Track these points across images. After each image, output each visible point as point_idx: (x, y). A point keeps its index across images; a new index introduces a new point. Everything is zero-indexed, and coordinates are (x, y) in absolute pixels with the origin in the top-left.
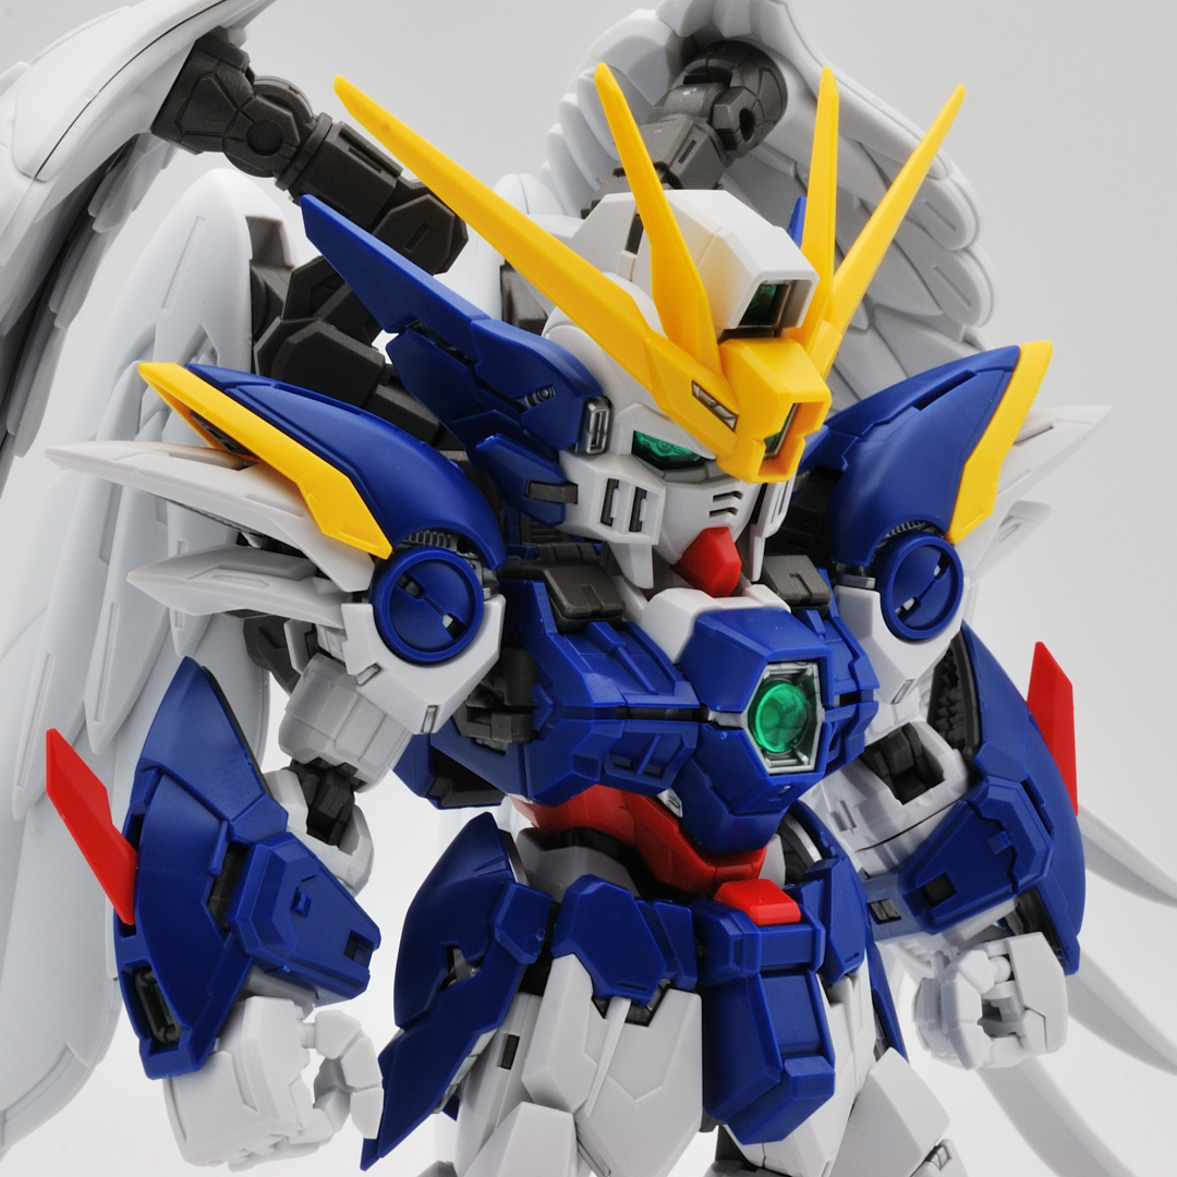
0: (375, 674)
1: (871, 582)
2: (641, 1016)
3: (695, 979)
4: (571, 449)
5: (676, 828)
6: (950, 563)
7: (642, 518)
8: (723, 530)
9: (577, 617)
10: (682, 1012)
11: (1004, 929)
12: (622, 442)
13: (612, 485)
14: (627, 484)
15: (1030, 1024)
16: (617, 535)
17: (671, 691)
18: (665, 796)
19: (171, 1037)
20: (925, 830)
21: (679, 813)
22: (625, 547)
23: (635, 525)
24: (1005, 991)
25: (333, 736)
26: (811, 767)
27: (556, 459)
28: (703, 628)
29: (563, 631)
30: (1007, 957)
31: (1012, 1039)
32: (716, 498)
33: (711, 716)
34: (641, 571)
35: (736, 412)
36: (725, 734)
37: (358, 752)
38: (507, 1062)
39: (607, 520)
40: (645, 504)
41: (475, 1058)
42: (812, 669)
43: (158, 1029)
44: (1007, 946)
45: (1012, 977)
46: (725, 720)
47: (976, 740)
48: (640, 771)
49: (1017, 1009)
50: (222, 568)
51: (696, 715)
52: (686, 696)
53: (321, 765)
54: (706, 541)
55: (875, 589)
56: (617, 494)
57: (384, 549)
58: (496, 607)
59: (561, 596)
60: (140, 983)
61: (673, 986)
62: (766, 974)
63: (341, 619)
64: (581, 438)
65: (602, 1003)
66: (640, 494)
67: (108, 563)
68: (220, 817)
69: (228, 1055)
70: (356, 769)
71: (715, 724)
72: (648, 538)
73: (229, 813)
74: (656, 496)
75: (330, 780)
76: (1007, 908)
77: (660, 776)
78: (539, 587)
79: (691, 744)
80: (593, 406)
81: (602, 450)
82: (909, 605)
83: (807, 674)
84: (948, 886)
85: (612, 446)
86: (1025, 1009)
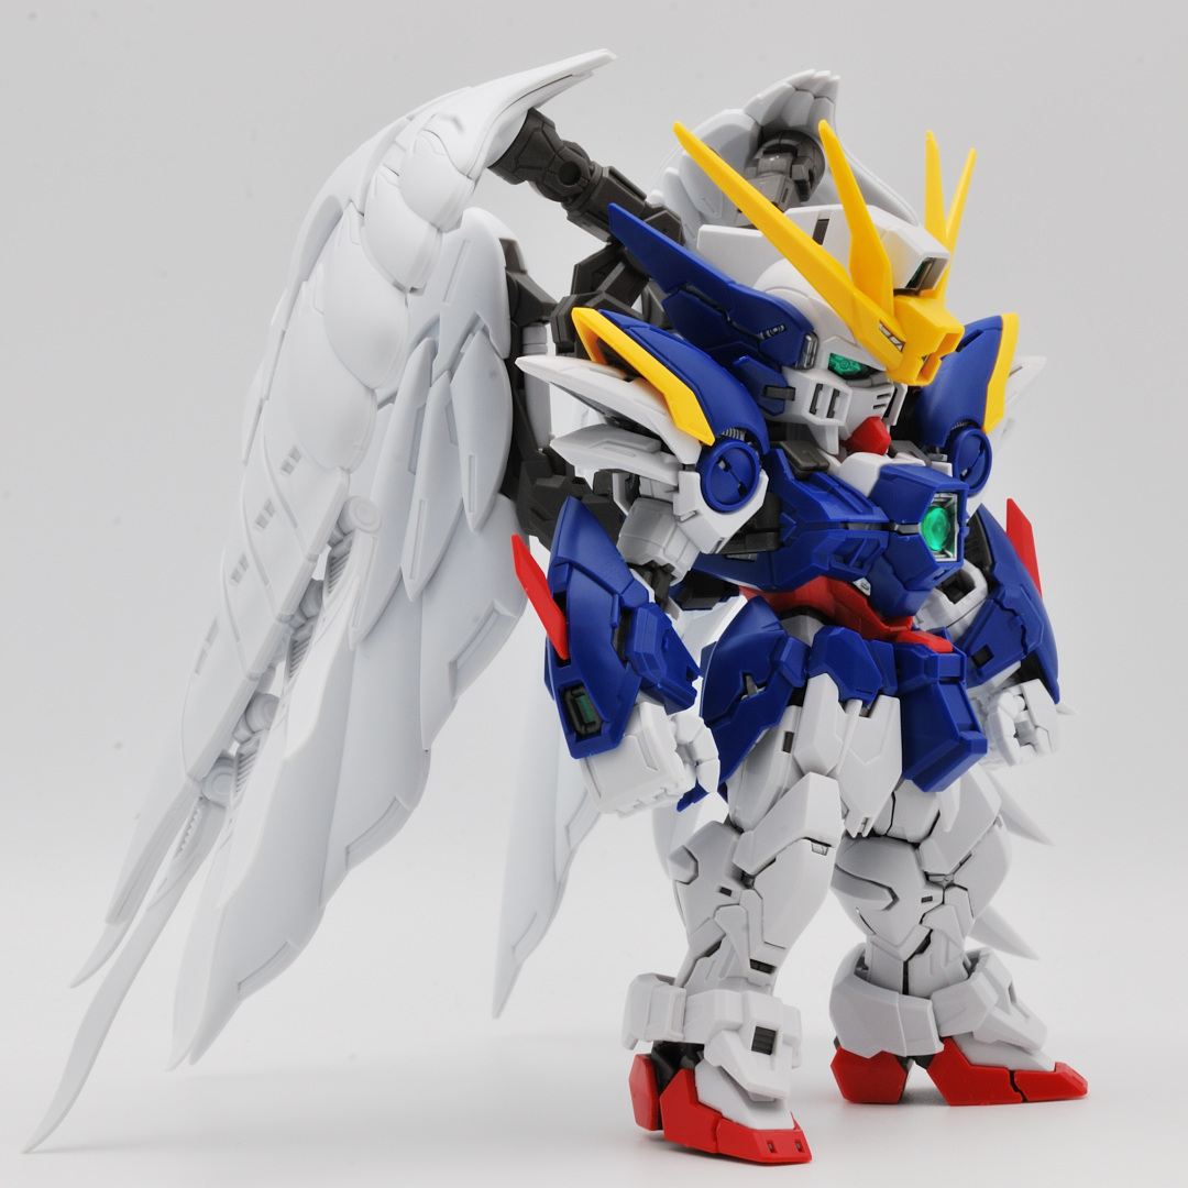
1: (945, 457)
2: (867, 711)
3: (896, 688)
4: (792, 366)
5: (865, 601)
7: (836, 409)
8: (876, 418)
9: (807, 469)
10: (889, 708)
12: (823, 361)
13: (819, 387)
14: (829, 387)
15: (1040, 736)
16: (819, 420)
17: (871, 512)
18: (858, 583)
21: (868, 593)
22: (822, 429)
23: (831, 414)
24: (1024, 717)
25: (664, 545)
26: (955, 559)
27: (780, 371)
28: (886, 475)
29: (798, 479)
30: (1022, 695)
31: (1029, 747)
32: (879, 397)
33: (897, 527)
34: (832, 444)
35: (904, 339)
36: (908, 537)
37: (677, 556)
38: (787, 748)
39: (813, 410)
40: (838, 400)
42: (954, 498)
43: (581, 726)
44: (1021, 689)
45: (1026, 708)
46: (905, 529)
48: (851, 564)
49: (1032, 728)
51: (886, 527)
52: (878, 515)
53: (653, 565)
55: (948, 461)
56: (821, 394)
57: (710, 439)
58: (764, 478)
59: (795, 457)
61: (881, 692)
62: (941, 683)
63: (677, 480)
64: (800, 358)
65: (845, 703)
66: (836, 393)
67: (415, 473)
68: (611, 592)
69: (632, 738)
70: (673, 568)
71: (899, 533)
72: (838, 422)
73: (619, 590)
74: (846, 395)
75: (660, 574)
76: (1016, 666)
77: (861, 567)
78: (780, 453)
79: (884, 545)
80: (809, 338)
81: (811, 366)
82: (964, 473)
83: (952, 501)
84: (988, 654)
85: (817, 363)
86: (1036, 727)
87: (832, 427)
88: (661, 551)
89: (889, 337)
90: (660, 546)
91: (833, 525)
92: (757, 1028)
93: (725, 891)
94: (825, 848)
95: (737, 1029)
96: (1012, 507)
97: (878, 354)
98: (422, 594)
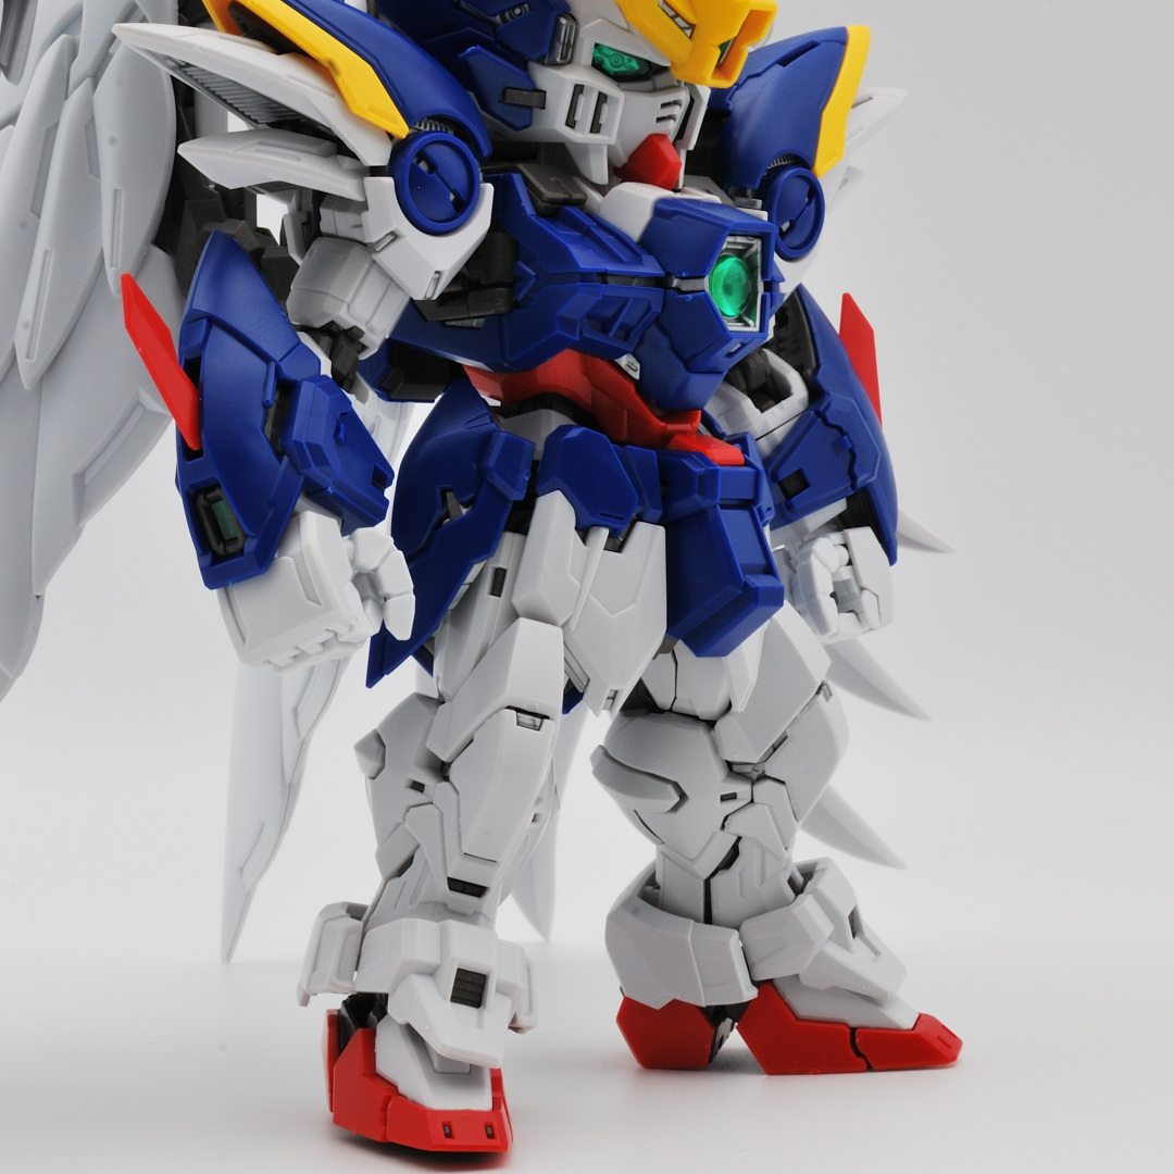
0: (393, 240)
1: (759, 203)
2: (617, 544)
4: (541, 61)
5: (632, 388)
6: (815, 193)
7: (603, 120)
8: (662, 137)
9: (553, 202)
10: (649, 540)
11: (842, 523)
12: (585, 53)
13: (579, 90)
14: (592, 89)
16: (580, 136)
17: (640, 262)
18: (624, 361)
19: (231, 549)
20: (779, 435)
21: (636, 376)
22: (584, 149)
23: (596, 127)
24: (846, 574)
25: (348, 300)
29: (540, 213)
30: (845, 546)
31: (852, 615)
32: (663, 106)
33: (675, 283)
35: (694, 21)
37: (367, 317)
38: (496, 590)
39: (571, 122)
40: (605, 108)
41: (467, 587)
43: (218, 543)
44: (845, 537)
45: (850, 563)
46: (687, 286)
47: (814, 364)
48: (611, 334)
49: (856, 590)
50: (260, 144)
51: (661, 282)
52: (651, 267)
53: (334, 329)
54: (651, 144)
55: (762, 209)
56: (582, 99)
57: (401, 129)
58: (488, 190)
59: (537, 184)
60: (201, 501)
61: (640, 518)
63: (363, 191)
64: (552, 49)
65: (584, 531)
66: (602, 98)
67: (39, 216)
68: (266, 358)
69: (286, 561)
70: (363, 333)
71: (678, 290)
73: (276, 355)
74: (616, 100)
75: (343, 341)
77: (626, 338)
78: (517, 178)
79: (656, 308)
80: (563, 21)
81: (567, 60)
82: (786, 226)
83: (754, 249)
84: (801, 481)
85: (576, 58)
86: (862, 589)
87: (598, 147)
88: (344, 307)
89: (673, 18)
90: (343, 301)
91: (586, 276)
92: (459, 970)
93: (418, 787)
94: (538, 721)
95: (431, 972)
96: (848, 304)
97: (659, 42)
98: (42, 378)
